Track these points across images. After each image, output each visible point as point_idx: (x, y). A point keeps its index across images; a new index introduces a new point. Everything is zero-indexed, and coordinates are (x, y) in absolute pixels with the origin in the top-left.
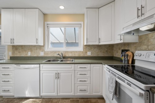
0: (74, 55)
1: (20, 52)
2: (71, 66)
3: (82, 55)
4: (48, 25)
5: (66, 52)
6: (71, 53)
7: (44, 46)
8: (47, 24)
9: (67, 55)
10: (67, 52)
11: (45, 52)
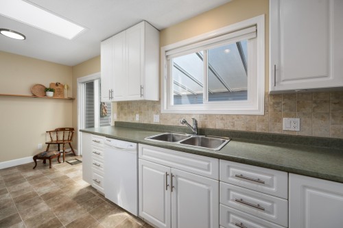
0: (230, 128)
1: (125, 114)
2: (207, 164)
3: (259, 128)
4: (168, 54)
5: (207, 116)
6: (222, 119)
7: (159, 102)
8: (166, 51)
9: (210, 126)
10: (210, 115)
11: (161, 114)
